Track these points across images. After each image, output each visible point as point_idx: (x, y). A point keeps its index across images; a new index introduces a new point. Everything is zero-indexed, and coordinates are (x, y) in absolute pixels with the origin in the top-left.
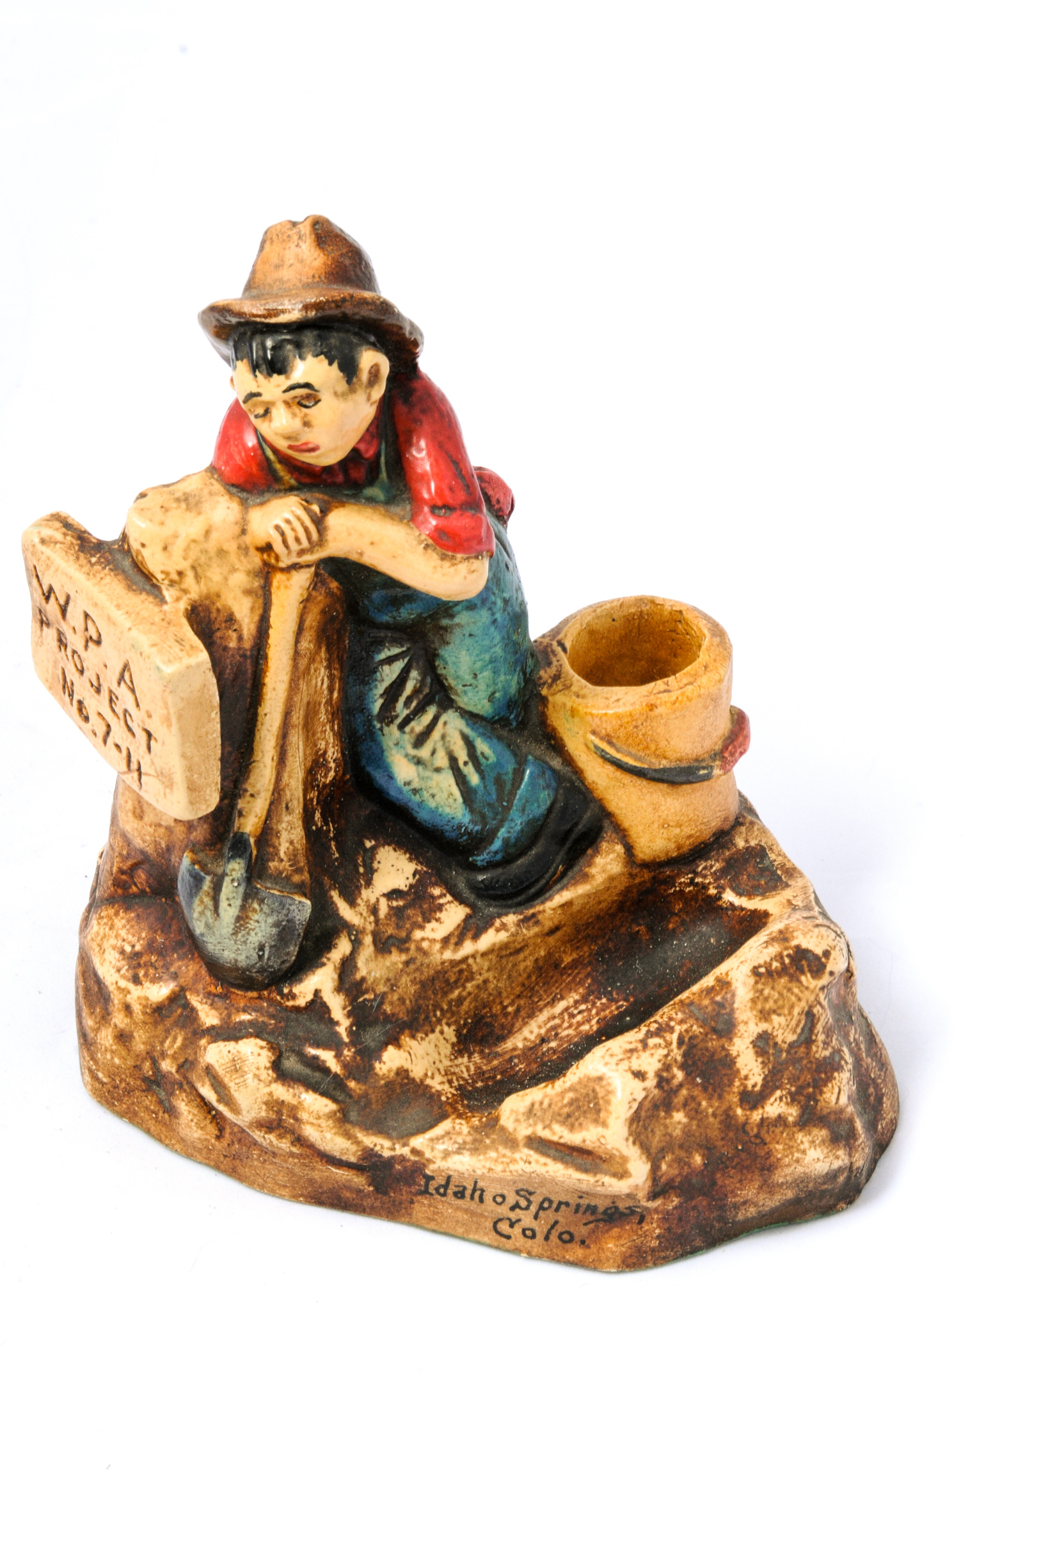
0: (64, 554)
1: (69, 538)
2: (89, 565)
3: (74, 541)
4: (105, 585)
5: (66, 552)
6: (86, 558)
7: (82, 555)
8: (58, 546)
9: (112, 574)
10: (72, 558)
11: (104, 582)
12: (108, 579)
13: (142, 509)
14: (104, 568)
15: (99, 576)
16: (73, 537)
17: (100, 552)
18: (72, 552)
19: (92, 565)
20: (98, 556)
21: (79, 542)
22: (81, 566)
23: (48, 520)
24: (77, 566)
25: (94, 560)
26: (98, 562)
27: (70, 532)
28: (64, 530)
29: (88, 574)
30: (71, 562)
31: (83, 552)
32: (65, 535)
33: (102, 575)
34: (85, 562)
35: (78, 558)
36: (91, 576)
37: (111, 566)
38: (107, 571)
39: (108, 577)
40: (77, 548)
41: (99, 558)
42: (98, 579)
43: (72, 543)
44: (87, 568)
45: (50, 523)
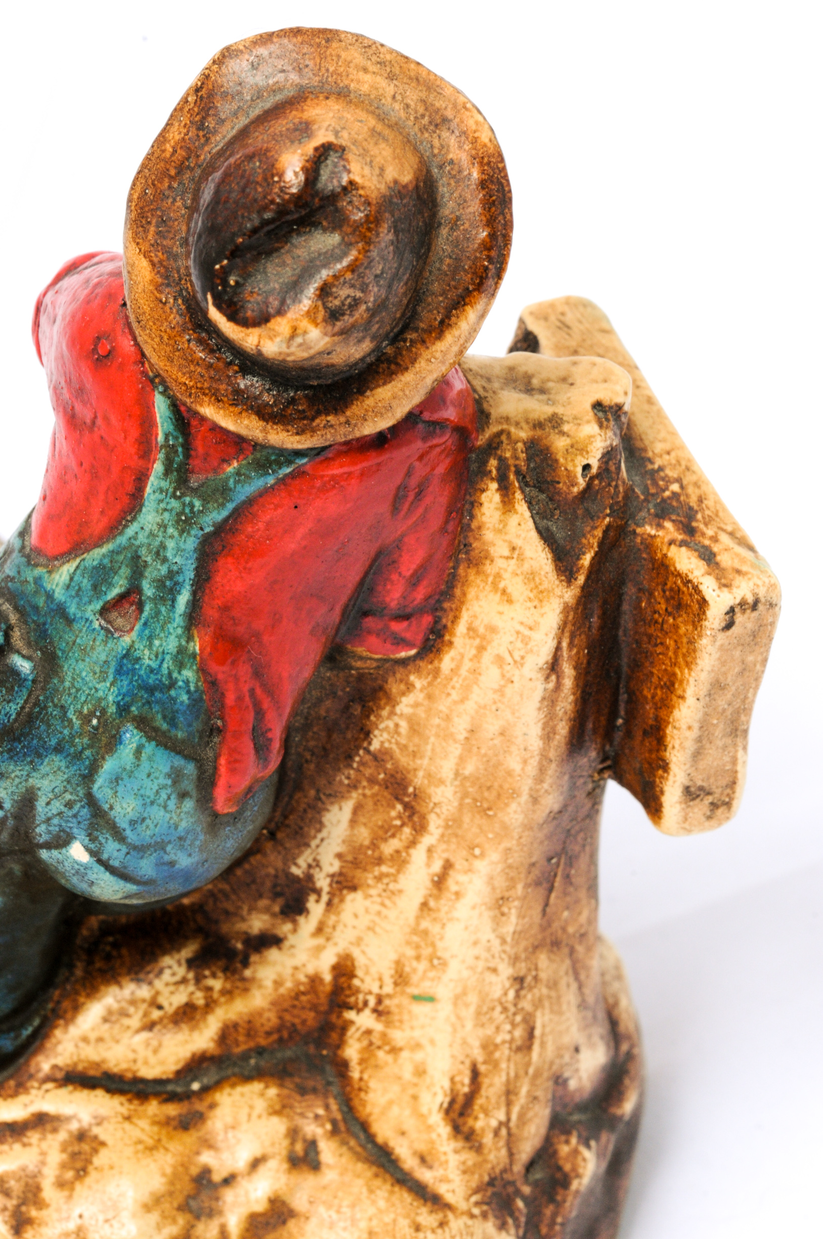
0: (721, 514)
1: (710, 532)
2: (685, 482)
3: (702, 526)
4: (664, 440)
5: (717, 515)
6: (687, 496)
7: (693, 502)
8: (729, 528)
9: (650, 454)
10: (709, 503)
11: (667, 446)
12: (659, 447)
13: (605, 381)
14: (661, 469)
15: (672, 458)
16: (703, 534)
17: (664, 500)
18: (707, 512)
19: (679, 480)
20: (667, 494)
21: (694, 524)
22: (697, 485)
23: (738, 572)
24: (704, 488)
25: (675, 487)
26: (668, 481)
27: (707, 542)
28: (716, 548)
29: (688, 469)
30: (711, 497)
31: (691, 508)
32: (715, 539)
33: (666, 457)
34: (690, 490)
35: (700, 500)
36: (683, 463)
37: (650, 467)
38: (658, 463)
39: (657, 451)
40: (699, 516)
41: (667, 489)
42: (673, 454)
43: (706, 524)
44: (688, 479)
45: (737, 565)
